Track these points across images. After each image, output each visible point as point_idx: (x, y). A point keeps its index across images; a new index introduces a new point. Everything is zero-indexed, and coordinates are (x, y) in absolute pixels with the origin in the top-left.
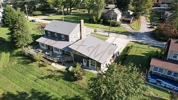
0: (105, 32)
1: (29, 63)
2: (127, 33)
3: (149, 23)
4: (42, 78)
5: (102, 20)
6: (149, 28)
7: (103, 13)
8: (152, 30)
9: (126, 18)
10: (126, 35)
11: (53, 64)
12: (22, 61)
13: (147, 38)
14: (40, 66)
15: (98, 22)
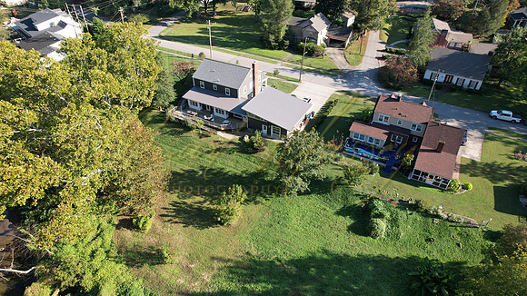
0: (295, 70)
1: (182, 133)
2: (334, 73)
3: (383, 47)
4: (208, 152)
5: (287, 42)
6: (379, 58)
7: (290, 27)
8: (382, 64)
9: (336, 35)
10: (332, 76)
11: (219, 133)
12: (168, 130)
13: (368, 83)
14: (201, 136)
15: (280, 46)
